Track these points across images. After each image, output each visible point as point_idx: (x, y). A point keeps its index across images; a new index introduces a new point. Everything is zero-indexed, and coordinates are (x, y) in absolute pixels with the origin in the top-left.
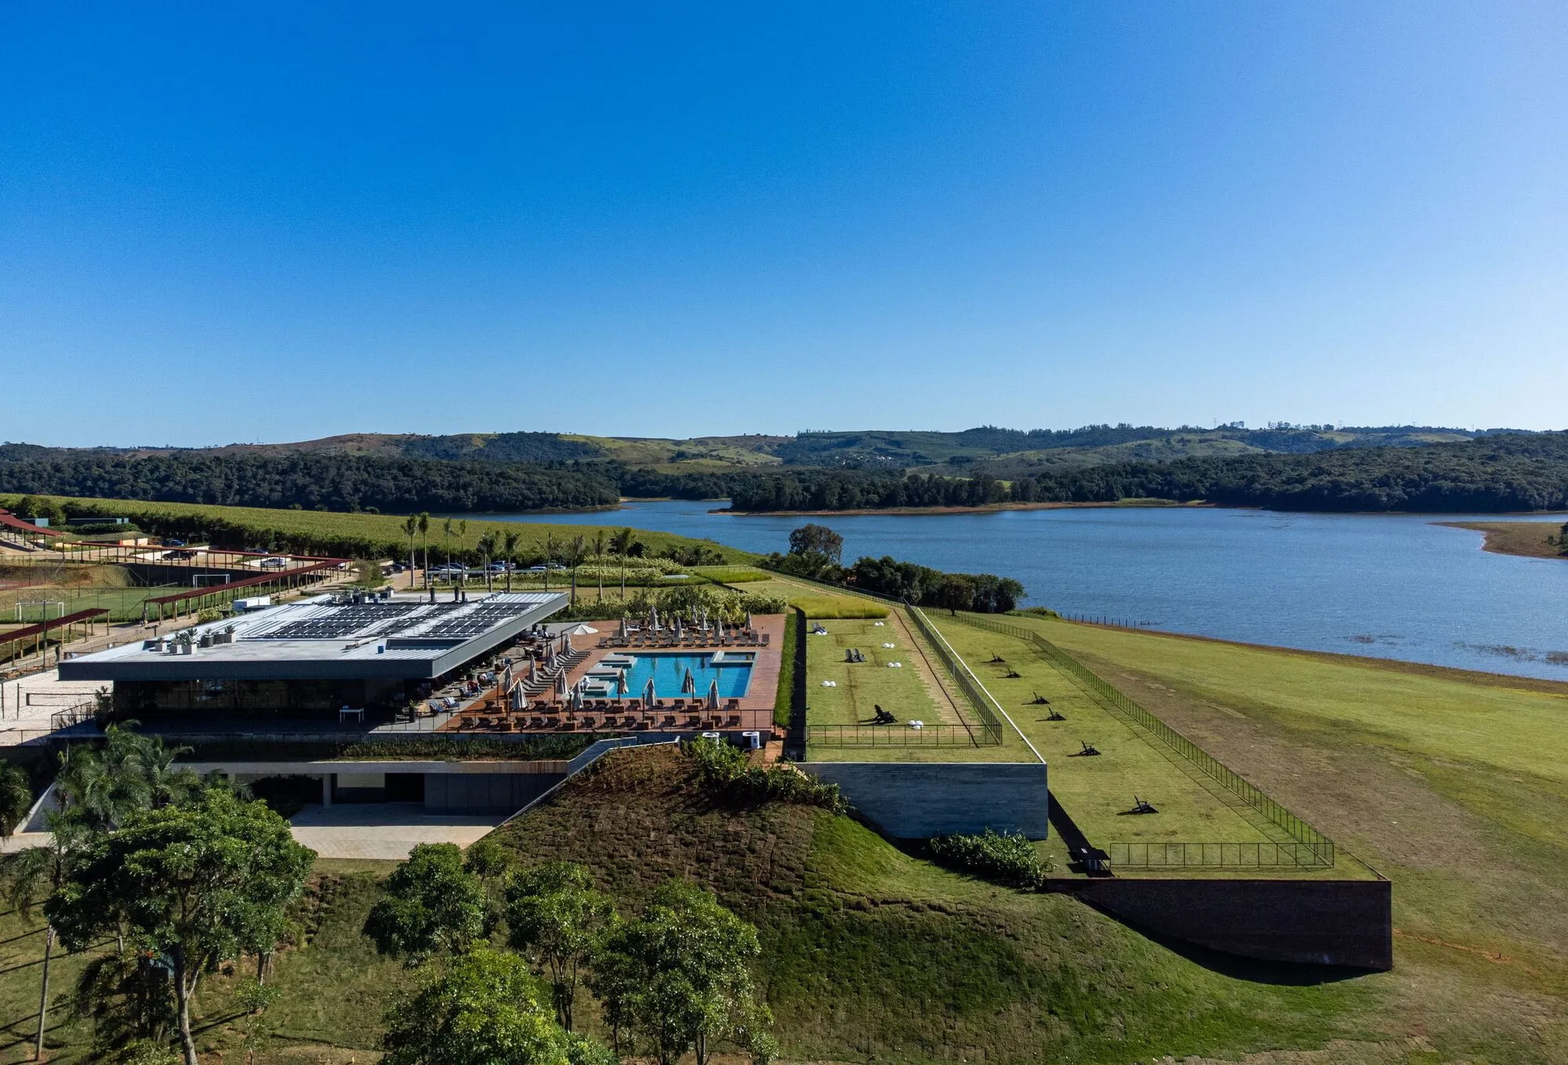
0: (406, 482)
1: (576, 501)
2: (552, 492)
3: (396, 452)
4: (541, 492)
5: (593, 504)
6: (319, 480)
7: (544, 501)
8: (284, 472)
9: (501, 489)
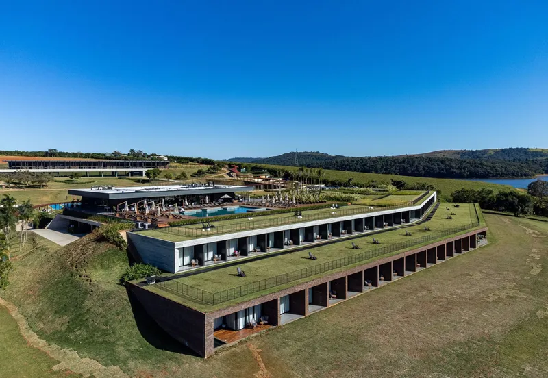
0: (442, 166)
1: (513, 174)
2: (501, 171)
3: (457, 157)
4: (496, 171)
5: (522, 176)
6: (411, 166)
7: (499, 174)
8: (401, 163)
9: (479, 169)
